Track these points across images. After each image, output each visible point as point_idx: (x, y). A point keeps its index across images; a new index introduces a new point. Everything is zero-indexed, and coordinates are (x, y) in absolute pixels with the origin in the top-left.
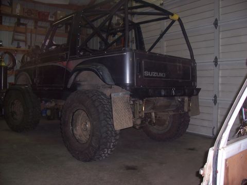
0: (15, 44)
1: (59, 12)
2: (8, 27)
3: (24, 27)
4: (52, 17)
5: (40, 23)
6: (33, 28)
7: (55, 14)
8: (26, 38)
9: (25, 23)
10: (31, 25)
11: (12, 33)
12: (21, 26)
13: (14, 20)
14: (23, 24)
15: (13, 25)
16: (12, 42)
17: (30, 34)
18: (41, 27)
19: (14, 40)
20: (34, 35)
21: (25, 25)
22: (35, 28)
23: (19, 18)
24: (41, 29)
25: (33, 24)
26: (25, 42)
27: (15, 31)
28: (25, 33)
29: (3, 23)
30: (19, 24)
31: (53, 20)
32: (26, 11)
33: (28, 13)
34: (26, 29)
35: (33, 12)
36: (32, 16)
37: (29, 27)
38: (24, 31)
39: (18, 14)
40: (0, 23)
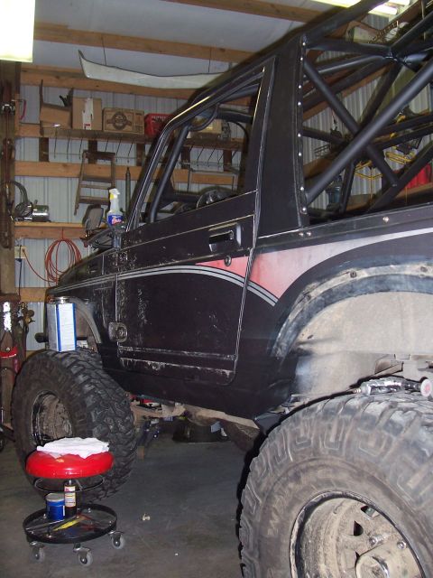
0: (83, 208)
2: (65, 165)
3: (108, 163)
6: (133, 164)
9: (109, 150)
11: (76, 182)
12: (100, 162)
14: (104, 155)
15: (77, 160)
16: (77, 208)
17: (124, 182)
19: (80, 200)
21: (108, 156)
22: (139, 164)
23: (93, 138)
25: (133, 154)
27: (84, 177)
28: (111, 180)
29: (51, 158)
30: (93, 154)
32: (109, 116)
33: (113, 121)
34: (113, 167)
35: (129, 119)
36: (128, 129)
37: (121, 162)
38: (107, 174)
39: (89, 128)
40: (44, 157)
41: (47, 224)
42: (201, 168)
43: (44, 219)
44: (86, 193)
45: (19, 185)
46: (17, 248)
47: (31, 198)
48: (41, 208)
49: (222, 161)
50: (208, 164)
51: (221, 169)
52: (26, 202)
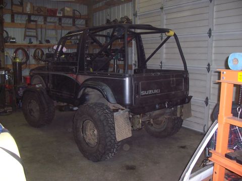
0: (27, 40)
1: (66, 8)
2: (20, 24)
3: (35, 23)
4: (60, 13)
5: (49, 19)
6: (43, 23)
7: (63, 10)
8: (37, 34)
9: (35, 19)
10: (40, 20)
11: (24, 29)
12: (32, 23)
13: (25, 18)
14: (33, 21)
15: (25, 22)
16: (25, 38)
17: (40, 29)
18: (50, 22)
19: (26, 36)
20: (44, 30)
21: (35, 21)
22: (45, 23)
23: (29, 16)
24: (50, 24)
25: (43, 20)
26: (36, 37)
27: (27, 28)
28: (36, 29)
29: (15, 21)
30: (29, 21)
31: (61, 15)
32: (36, 9)
33: (37, 10)
34: (36, 25)
35: (42, 10)
36: (42, 13)
37: (39, 23)
38: (34, 27)
39: (29, 13)
40: (13, 21)
41: (15, 44)
42: (65, 25)
43: (14, 42)
44: (28, 34)
45: (5, 31)
46: (5, 52)
47: (10, 36)
48: (13, 39)
49: (72, 23)
50: (68, 24)
51: (72, 25)
52: (8, 37)
